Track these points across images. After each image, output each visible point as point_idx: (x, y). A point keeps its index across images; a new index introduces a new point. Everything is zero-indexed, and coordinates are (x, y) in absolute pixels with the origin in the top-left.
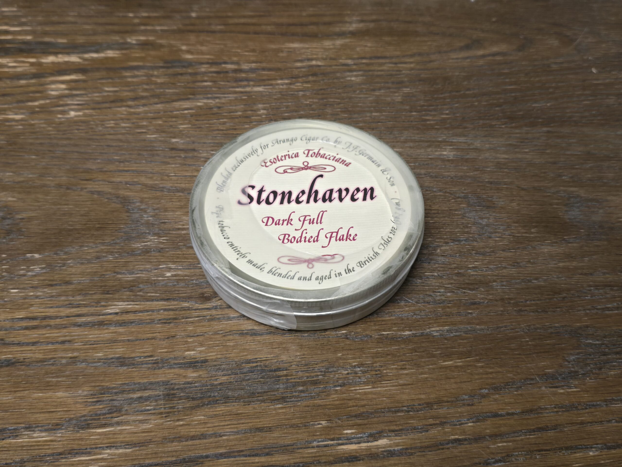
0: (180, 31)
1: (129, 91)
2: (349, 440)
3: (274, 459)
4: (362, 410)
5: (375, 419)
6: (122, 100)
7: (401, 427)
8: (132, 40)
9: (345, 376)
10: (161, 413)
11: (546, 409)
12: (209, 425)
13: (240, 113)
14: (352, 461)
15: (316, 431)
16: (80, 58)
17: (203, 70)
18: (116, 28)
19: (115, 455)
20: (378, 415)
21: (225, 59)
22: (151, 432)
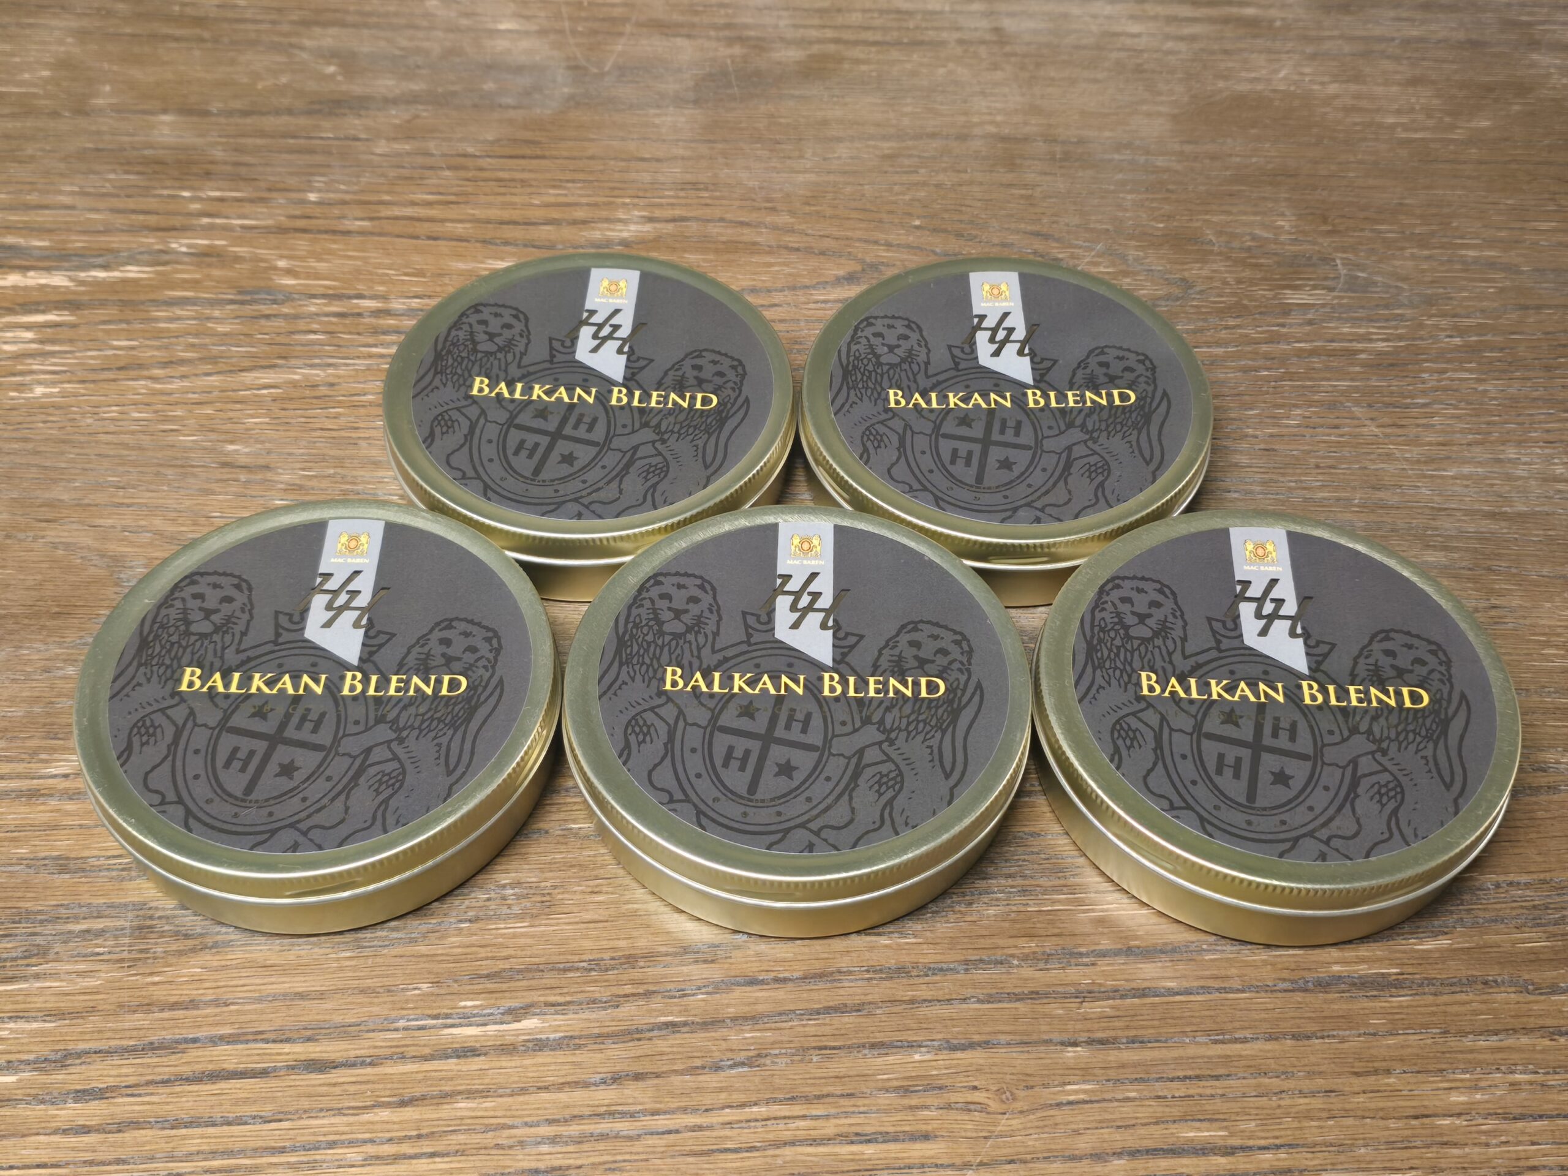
0: (282, 230)
1: (158, 348)
2: (466, 1019)
3: (318, 1049)
4: (502, 965)
5: (524, 983)
6: (141, 366)
7: (568, 999)
8: (180, 245)
9: (481, 904)
10: (122, 960)
11: (850, 973)
12: (207, 985)
13: (370, 397)
14: (465, 1056)
15: (407, 1001)
16: (71, 279)
17: (313, 309)
18: (152, 220)
19: (23, 1032)
20: (530, 975)
21: (361, 287)
22: (98, 993)
